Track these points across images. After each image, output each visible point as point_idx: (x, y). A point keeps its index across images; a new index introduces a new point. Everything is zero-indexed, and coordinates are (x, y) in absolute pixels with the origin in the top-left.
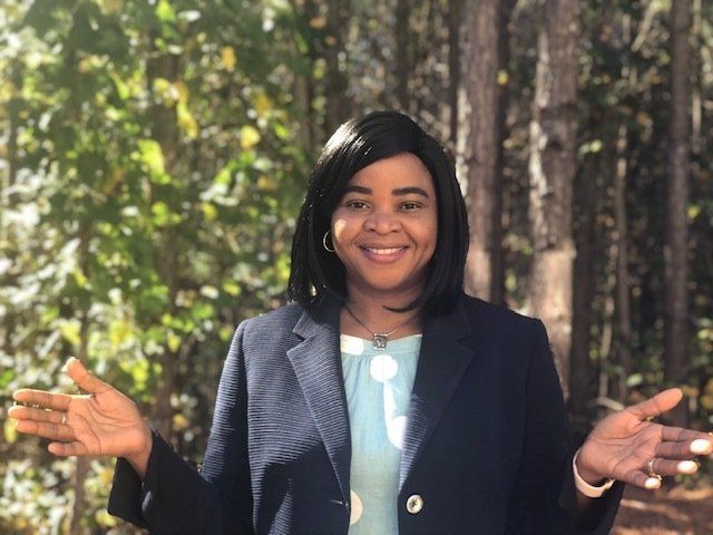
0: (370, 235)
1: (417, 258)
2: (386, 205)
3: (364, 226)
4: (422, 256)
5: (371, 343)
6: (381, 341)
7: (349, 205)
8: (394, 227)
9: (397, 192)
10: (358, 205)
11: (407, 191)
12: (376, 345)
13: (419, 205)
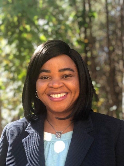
0: (51, 89)
1: (72, 97)
2: (57, 77)
3: (48, 85)
4: (74, 97)
5: (55, 135)
6: (59, 134)
7: (42, 78)
8: (61, 85)
9: (60, 71)
10: (45, 78)
11: (65, 70)
12: (57, 136)
13: (71, 76)
